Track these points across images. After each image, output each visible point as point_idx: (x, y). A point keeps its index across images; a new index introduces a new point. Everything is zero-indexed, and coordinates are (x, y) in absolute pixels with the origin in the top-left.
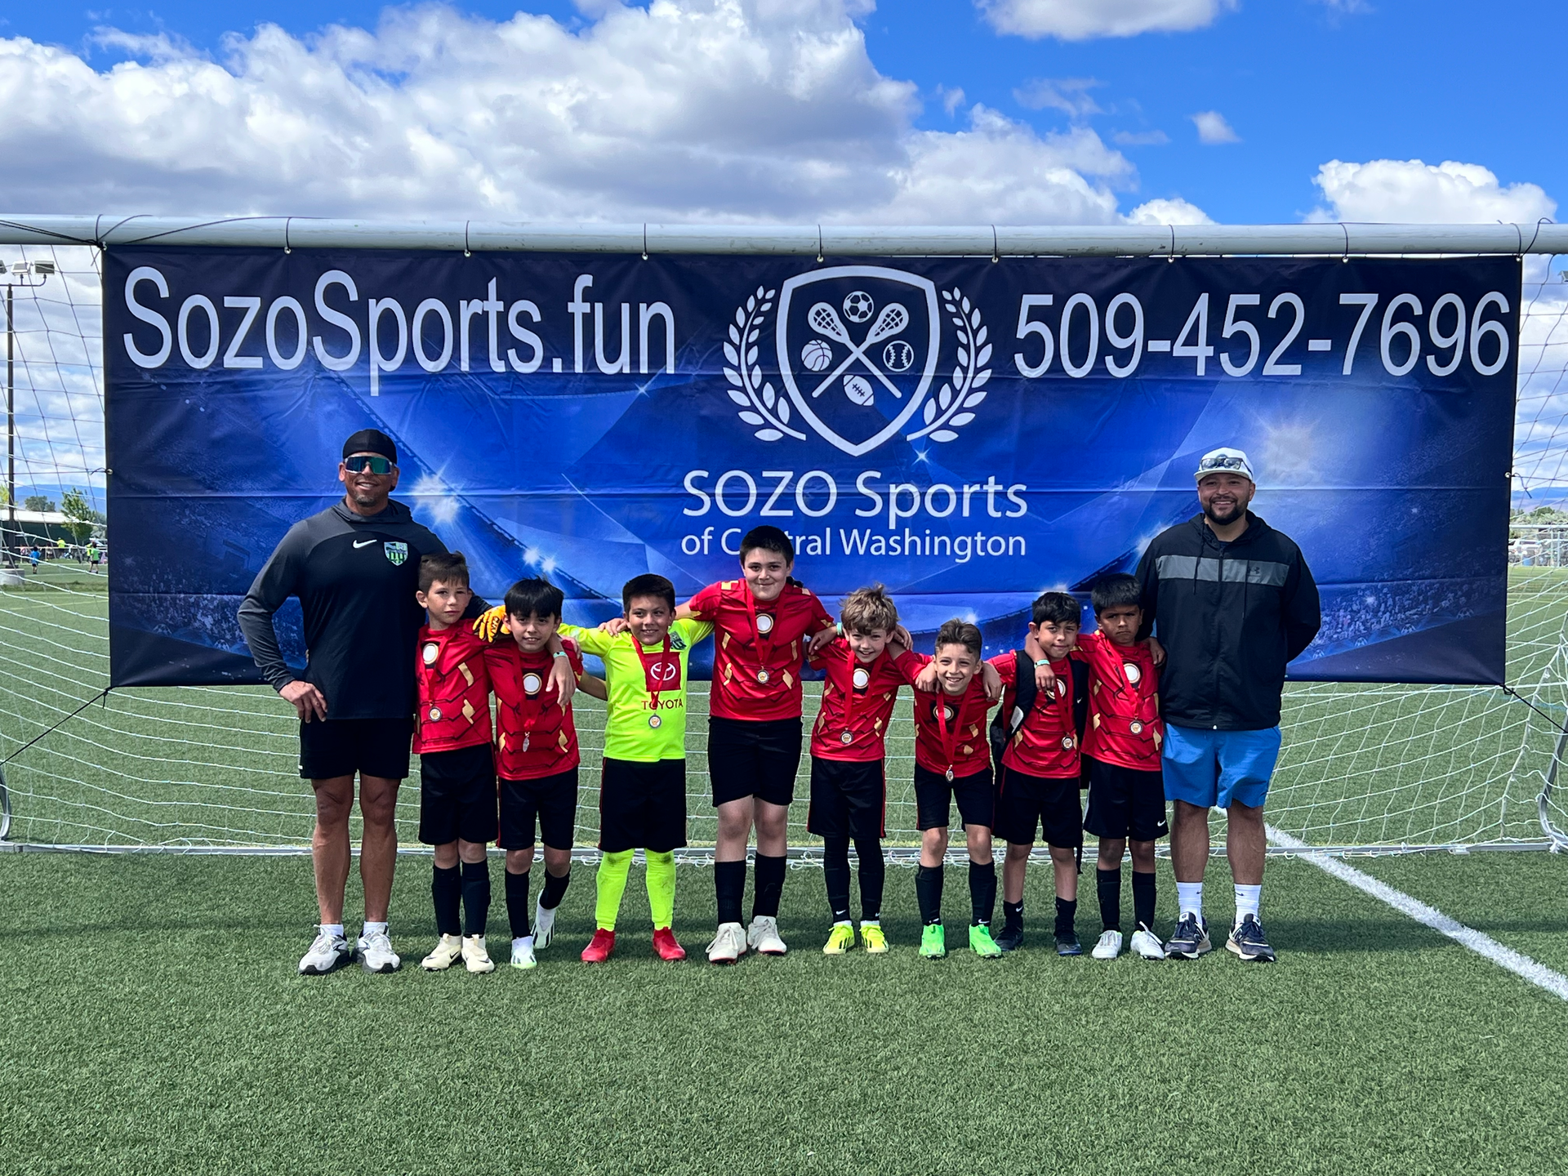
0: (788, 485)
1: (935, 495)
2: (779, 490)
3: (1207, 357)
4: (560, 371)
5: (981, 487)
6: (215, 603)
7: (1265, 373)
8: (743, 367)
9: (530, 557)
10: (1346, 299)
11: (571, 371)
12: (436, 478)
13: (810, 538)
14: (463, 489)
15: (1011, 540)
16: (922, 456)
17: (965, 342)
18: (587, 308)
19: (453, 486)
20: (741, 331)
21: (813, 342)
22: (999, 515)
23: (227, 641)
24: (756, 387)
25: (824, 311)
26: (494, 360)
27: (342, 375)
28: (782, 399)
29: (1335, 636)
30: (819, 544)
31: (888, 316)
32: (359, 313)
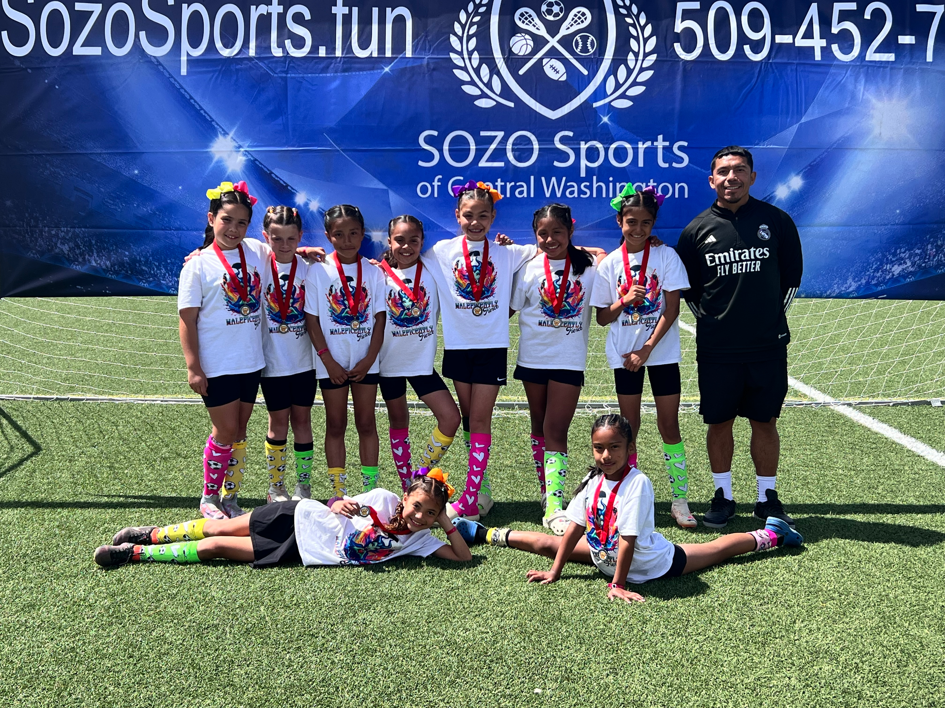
0: (500, 142)
1: (616, 149)
2: (493, 146)
3: (822, 48)
4: (324, 55)
5: (652, 144)
6: (70, 235)
7: (867, 59)
8: (465, 52)
9: (300, 199)
10: (920, 8)
11: (333, 56)
12: (229, 138)
13: (518, 184)
14: (249, 147)
15: (677, 186)
16: (605, 119)
17: (635, 34)
18: (346, 10)
19: (241, 143)
20: (463, 27)
21: (519, 35)
22: (667, 165)
23: (80, 263)
24: (475, 66)
25: (527, 13)
26: (274, 48)
27: (160, 60)
28: (495, 77)
29: (923, 265)
30: (525, 189)
31: (576, 15)
32: (174, 14)
